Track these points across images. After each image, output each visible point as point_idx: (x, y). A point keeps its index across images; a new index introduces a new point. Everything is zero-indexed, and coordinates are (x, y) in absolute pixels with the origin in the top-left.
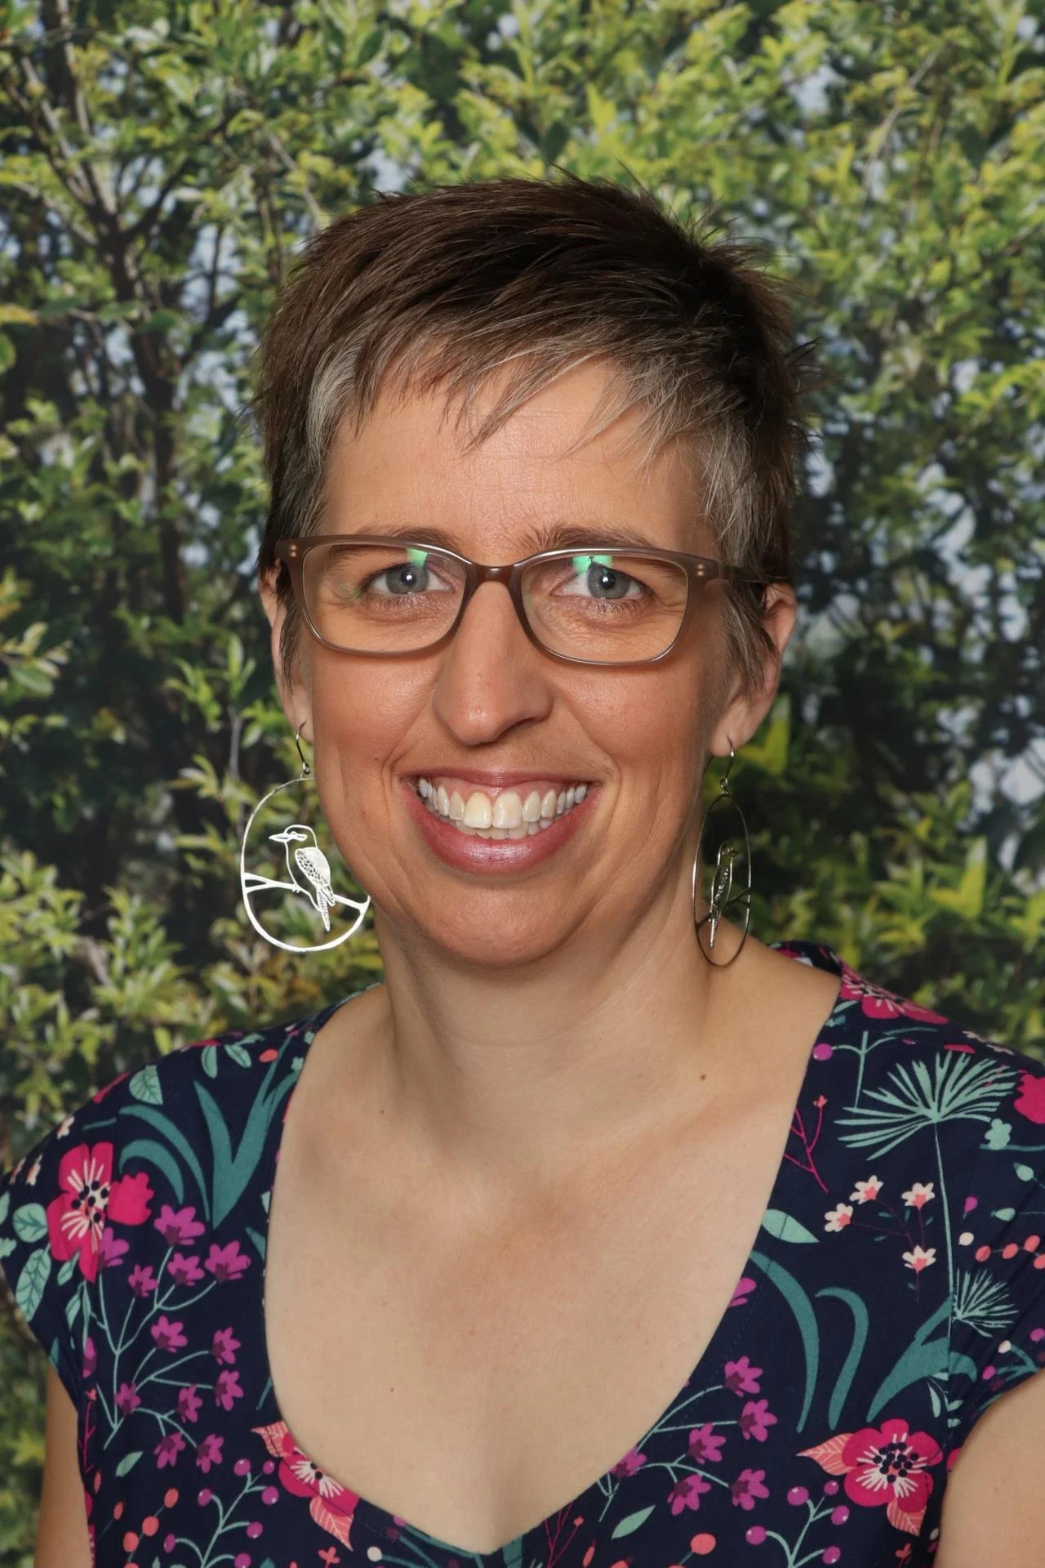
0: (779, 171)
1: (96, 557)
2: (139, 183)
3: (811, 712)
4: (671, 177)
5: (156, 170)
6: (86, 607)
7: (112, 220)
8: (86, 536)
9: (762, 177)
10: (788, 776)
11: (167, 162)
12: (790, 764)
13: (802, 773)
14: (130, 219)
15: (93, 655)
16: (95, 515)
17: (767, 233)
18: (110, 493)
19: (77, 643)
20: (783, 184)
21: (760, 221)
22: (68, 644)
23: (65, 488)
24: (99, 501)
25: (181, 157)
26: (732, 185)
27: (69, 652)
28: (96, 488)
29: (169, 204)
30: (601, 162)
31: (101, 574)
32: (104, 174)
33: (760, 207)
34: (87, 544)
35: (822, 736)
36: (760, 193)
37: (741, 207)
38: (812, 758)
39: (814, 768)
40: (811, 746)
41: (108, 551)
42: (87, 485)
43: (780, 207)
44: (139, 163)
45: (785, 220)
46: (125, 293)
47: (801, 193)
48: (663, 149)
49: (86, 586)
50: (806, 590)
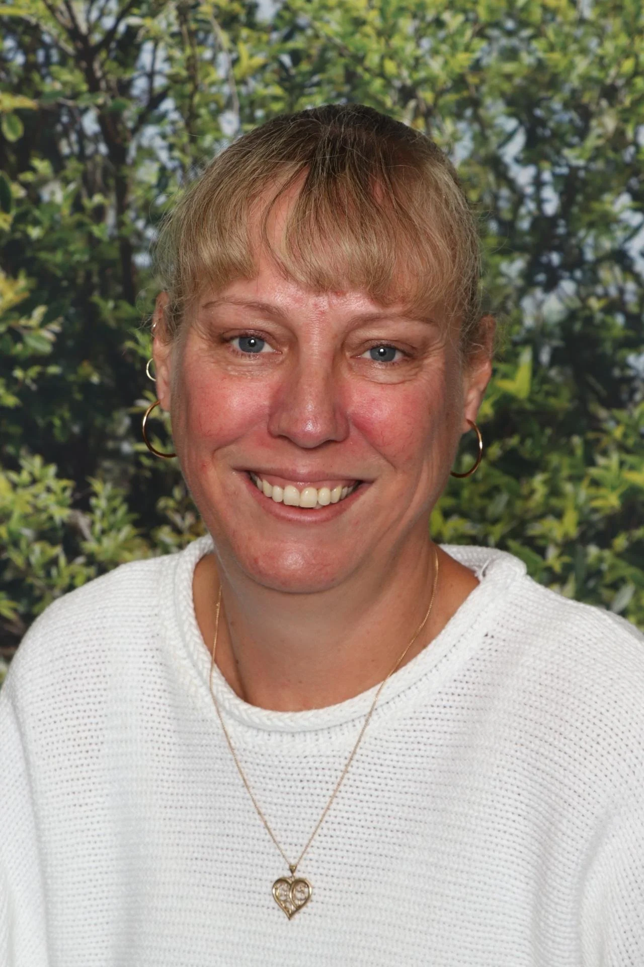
0: (521, 2)
1: (78, 262)
2: (102, 14)
3: (545, 357)
4: (450, 6)
6: (72, 295)
7: (85, 39)
8: (72, 248)
9: (511, 5)
10: (530, 400)
12: (532, 393)
13: (540, 398)
14: (96, 38)
15: (78, 326)
16: (77, 234)
17: (515, 42)
18: (86, 220)
19: (67, 318)
20: (524, 9)
21: (510, 34)
22: (61, 319)
23: (57, 216)
24: (80, 225)
26: (491, 11)
27: (62, 325)
28: (77, 217)
29: (121, 28)
31: (81, 274)
32: (79, 9)
33: (510, 25)
34: (72, 254)
35: (553, 373)
36: (510, 15)
37: (497, 25)
38: (546, 387)
39: (548, 394)
40: (545, 380)
41: (86, 258)
42: (72, 214)
43: (523, 24)
44: (102, 1)
45: (526, 33)
46: (94, 87)
47: (536, 15)
49: (72, 281)
50: (541, 277)
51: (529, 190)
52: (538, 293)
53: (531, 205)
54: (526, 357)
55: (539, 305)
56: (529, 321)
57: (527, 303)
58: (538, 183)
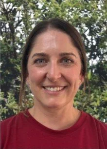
0: (88, 6)
2: (9, 6)
3: (93, 71)
4: (74, 6)
5: (11, 4)
6: (4, 57)
7: (6, 10)
9: (86, 7)
11: (13, 4)
12: (91, 78)
14: (8, 10)
15: (6, 63)
16: (5, 46)
17: (87, 13)
20: (88, 7)
21: (85, 12)
23: (2, 43)
24: (6, 44)
25: (14, 3)
26: (82, 8)
27: (3, 63)
29: (13, 9)
30: (66, 4)
31: (6, 53)
32: (5, 5)
33: (86, 10)
34: (5, 50)
35: (95, 74)
36: (86, 9)
37: (83, 10)
39: (94, 78)
40: (93, 76)
41: (7, 50)
42: (4, 42)
43: (88, 10)
44: (9, 4)
45: (89, 12)
46: (8, 19)
47: (91, 8)
48: (74, 3)
49: (5, 55)
50: (93, 57)
51: (90, 40)
52: (92, 59)
53: (90, 43)
54: (90, 71)
55: (93, 62)
56: (90, 65)
57: (90, 61)
58: (92, 39)
